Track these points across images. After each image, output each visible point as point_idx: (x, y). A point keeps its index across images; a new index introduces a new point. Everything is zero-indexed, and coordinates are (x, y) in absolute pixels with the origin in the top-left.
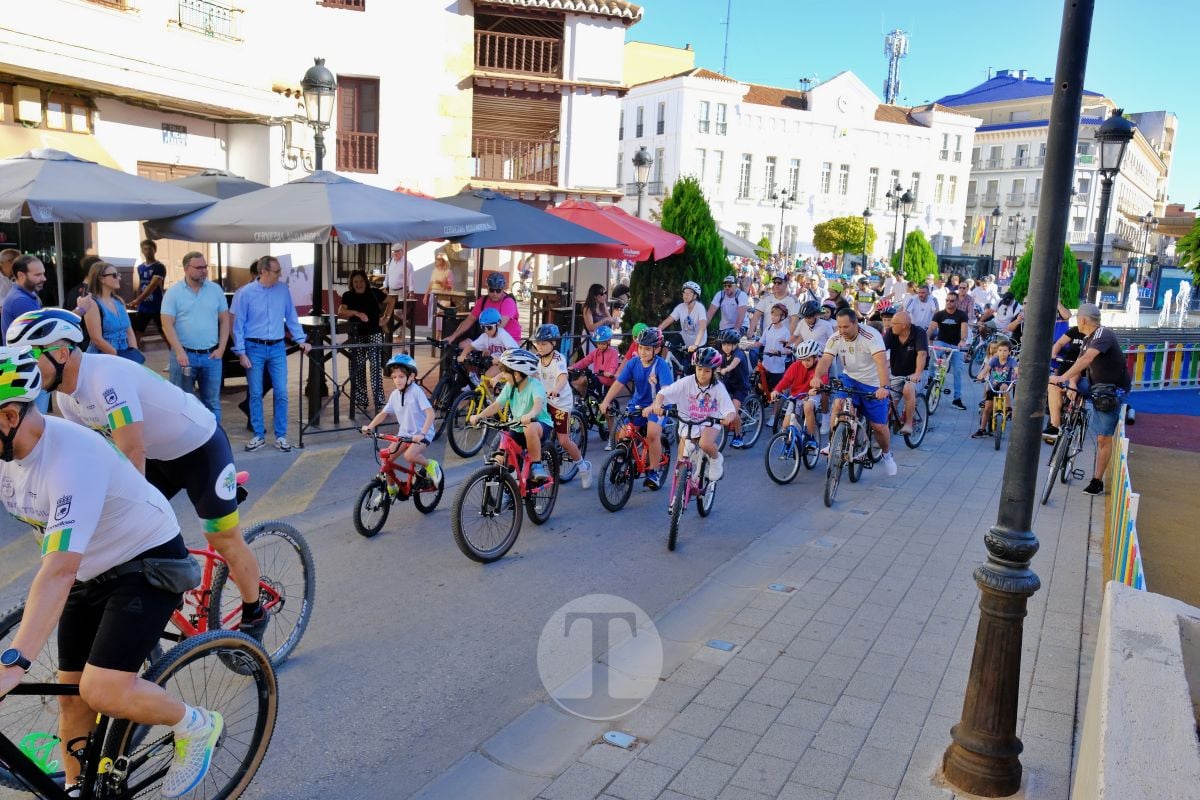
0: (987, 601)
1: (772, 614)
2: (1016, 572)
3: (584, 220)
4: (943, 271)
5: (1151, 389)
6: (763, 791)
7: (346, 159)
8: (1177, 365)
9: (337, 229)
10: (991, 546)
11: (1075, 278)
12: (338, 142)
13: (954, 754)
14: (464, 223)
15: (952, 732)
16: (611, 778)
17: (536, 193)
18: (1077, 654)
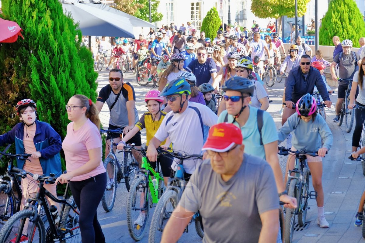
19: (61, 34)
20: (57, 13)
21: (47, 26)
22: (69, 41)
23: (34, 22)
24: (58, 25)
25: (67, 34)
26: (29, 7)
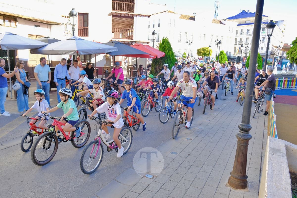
0: (239, 141)
1: (187, 145)
2: (246, 134)
3: (140, 48)
4: (229, 61)
5: (280, 89)
6: (185, 188)
7: (80, 34)
8: (286, 83)
9: (78, 51)
10: (240, 128)
11: (261, 62)
12: (78, 29)
13: (231, 179)
14: (110, 49)
15: (231, 173)
16: (147, 186)
17: (128, 42)
18: (261, 154)
22: (174, 58)
23: (167, 53)
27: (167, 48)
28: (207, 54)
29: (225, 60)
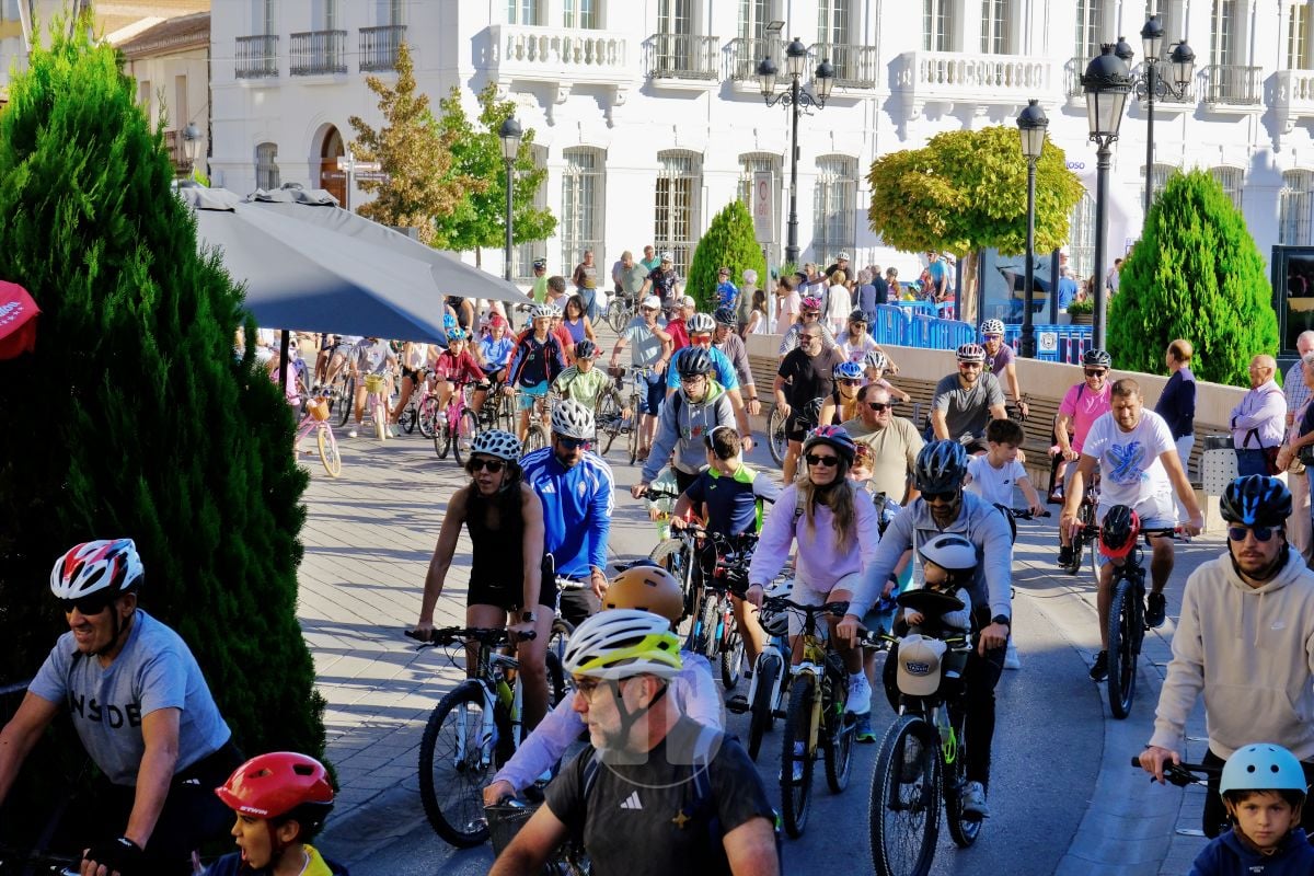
19: (184, 330)
20: (176, 258)
21: (138, 300)
22: (209, 359)
23: (89, 286)
24: (177, 296)
25: (204, 331)
26: (75, 231)
27: (90, 211)
28: (1002, 226)
29: (1231, 300)
